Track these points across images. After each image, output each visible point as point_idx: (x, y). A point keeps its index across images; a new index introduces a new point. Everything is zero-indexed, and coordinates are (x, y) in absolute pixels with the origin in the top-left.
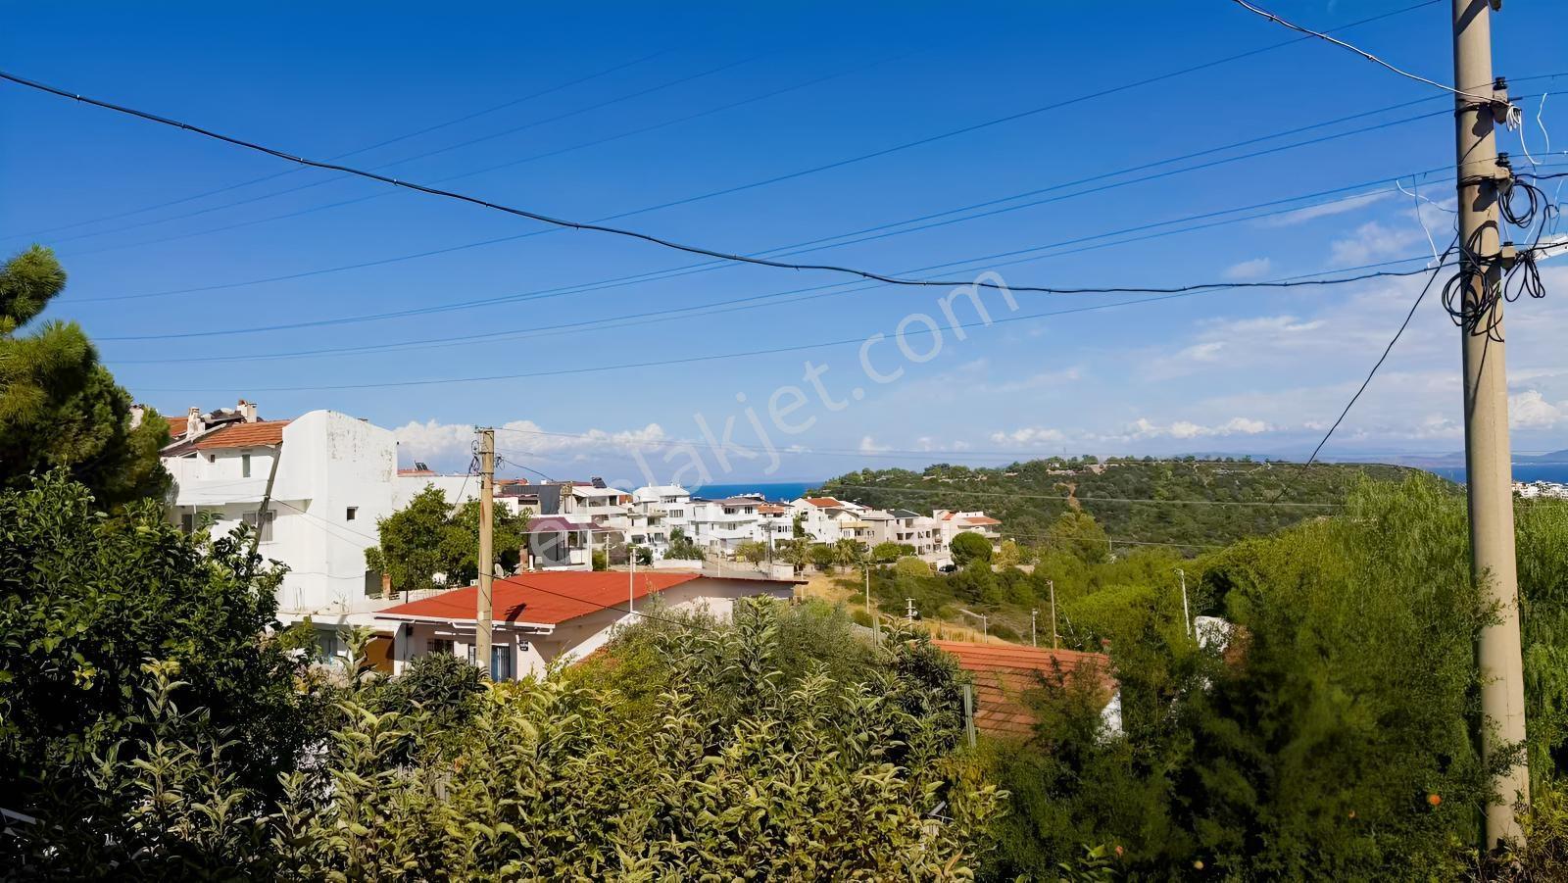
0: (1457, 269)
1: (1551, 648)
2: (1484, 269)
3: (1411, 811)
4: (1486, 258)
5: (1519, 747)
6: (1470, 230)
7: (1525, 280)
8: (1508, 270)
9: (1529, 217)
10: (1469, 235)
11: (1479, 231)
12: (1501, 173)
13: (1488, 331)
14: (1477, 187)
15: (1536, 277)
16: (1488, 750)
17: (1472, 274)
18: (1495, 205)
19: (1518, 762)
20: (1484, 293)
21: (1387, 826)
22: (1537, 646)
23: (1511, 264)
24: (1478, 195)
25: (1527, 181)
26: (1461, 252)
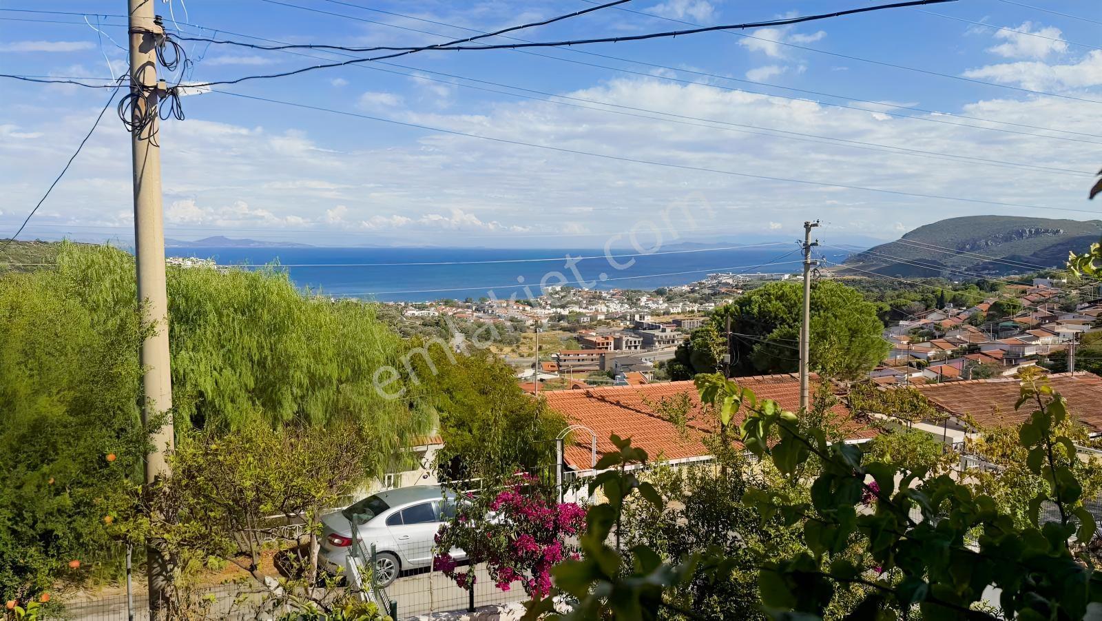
0: (128, 91)
1: (191, 353)
2: (147, 94)
3: (95, 469)
4: (148, 87)
5: (166, 414)
6: (137, 66)
7: (172, 107)
8: (162, 99)
9: (175, 64)
10: (136, 68)
11: (143, 67)
12: (157, 29)
13: (149, 138)
14: (142, 35)
15: (179, 106)
16: (149, 418)
17: (138, 96)
18: (153, 51)
19: (166, 423)
20: (146, 112)
21: (78, 483)
22: (183, 352)
23: (164, 94)
24: (142, 41)
25: (174, 39)
26: (131, 80)
